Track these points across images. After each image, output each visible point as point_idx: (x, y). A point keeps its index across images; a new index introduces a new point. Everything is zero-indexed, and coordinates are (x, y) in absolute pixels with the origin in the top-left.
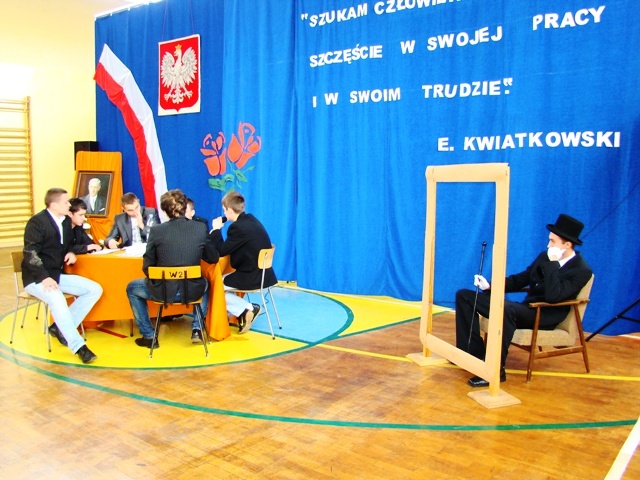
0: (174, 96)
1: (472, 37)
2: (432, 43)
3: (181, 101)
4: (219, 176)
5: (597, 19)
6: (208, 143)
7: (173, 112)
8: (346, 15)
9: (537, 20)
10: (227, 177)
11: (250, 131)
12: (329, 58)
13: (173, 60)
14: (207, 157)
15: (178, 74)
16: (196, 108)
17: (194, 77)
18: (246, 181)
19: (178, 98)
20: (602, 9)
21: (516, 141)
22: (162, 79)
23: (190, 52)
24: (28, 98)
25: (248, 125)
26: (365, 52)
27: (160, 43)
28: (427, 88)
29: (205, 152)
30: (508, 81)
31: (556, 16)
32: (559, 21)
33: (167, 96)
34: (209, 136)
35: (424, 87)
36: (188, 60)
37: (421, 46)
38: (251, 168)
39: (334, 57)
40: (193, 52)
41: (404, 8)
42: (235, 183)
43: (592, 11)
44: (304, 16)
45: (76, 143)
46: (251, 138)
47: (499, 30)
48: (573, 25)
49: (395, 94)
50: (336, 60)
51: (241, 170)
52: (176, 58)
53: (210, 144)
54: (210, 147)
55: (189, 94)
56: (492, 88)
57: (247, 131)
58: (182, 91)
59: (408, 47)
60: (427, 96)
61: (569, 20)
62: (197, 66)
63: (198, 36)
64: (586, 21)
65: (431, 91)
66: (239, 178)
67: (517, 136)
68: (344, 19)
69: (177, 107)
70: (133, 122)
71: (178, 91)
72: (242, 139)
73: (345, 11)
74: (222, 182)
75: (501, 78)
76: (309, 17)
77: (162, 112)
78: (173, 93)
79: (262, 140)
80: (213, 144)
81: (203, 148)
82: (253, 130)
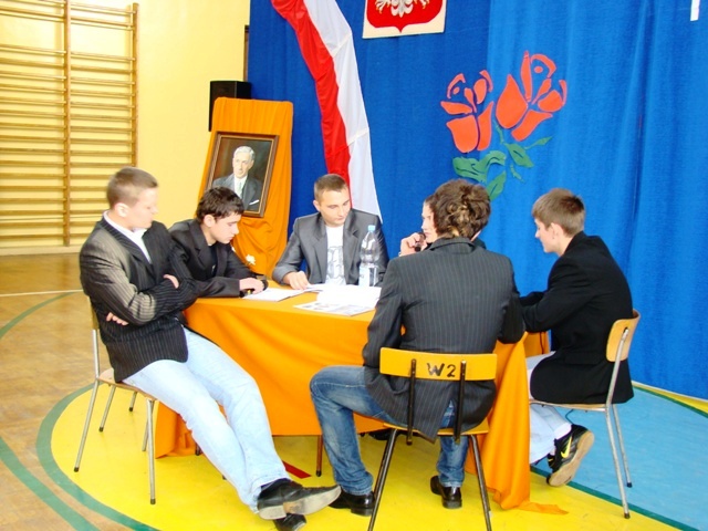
3: (408, 10)
4: (475, 154)
6: (456, 91)
7: (392, 31)
10: (493, 155)
11: (546, 70)
14: (453, 117)
16: (436, 25)
18: (530, 164)
19: (402, 6)
24: (135, 5)
25: (543, 58)
29: (450, 108)
33: (381, 4)
34: (460, 77)
38: (543, 141)
42: (507, 168)
45: (213, 84)
46: (547, 83)
51: (522, 143)
53: (462, 92)
54: (460, 99)
57: (538, 70)
66: (517, 159)
69: (400, 22)
70: (315, 47)
72: (529, 85)
74: (479, 165)
77: (370, 31)
79: (569, 87)
80: (468, 93)
81: (446, 100)
82: (552, 68)
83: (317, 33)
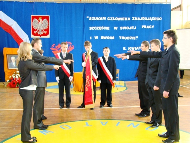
0: (38, 32)
1: (130, 28)
2: (121, 28)
3: (42, 34)
5: (153, 28)
6: (54, 47)
7: (38, 37)
8: (100, 19)
9: (143, 27)
11: (70, 44)
12: (96, 28)
13: (38, 22)
14: (53, 51)
15: (40, 26)
16: (48, 36)
17: (47, 28)
19: (40, 33)
20: (154, 26)
21: (139, 48)
22: (32, 27)
23: (45, 20)
25: (70, 42)
26: (105, 28)
27: (31, 16)
28: (120, 37)
29: (53, 49)
30: (137, 37)
31: (146, 26)
32: (146, 27)
33: (35, 32)
34: (54, 44)
35: (119, 37)
36: (45, 22)
37: (119, 28)
39: (97, 28)
40: (47, 20)
41: (115, 20)
43: (152, 26)
44: (88, 17)
46: (71, 46)
47: (135, 27)
48: (149, 28)
49: (113, 38)
50: (97, 29)
52: (39, 21)
54: (55, 48)
55: (46, 32)
56: (134, 38)
58: (42, 31)
59: (116, 28)
60: (120, 39)
61: (148, 27)
62: (48, 24)
63: (49, 16)
64: (151, 28)
65: (121, 38)
67: (139, 47)
68: (99, 20)
69: (40, 36)
71: (40, 31)
73: (99, 18)
75: (136, 36)
76: (89, 17)
78: (38, 31)
79: (74, 46)
80: (56, 47)
81: (51, 48)
82: (71, 44)
83: (18, 36)
